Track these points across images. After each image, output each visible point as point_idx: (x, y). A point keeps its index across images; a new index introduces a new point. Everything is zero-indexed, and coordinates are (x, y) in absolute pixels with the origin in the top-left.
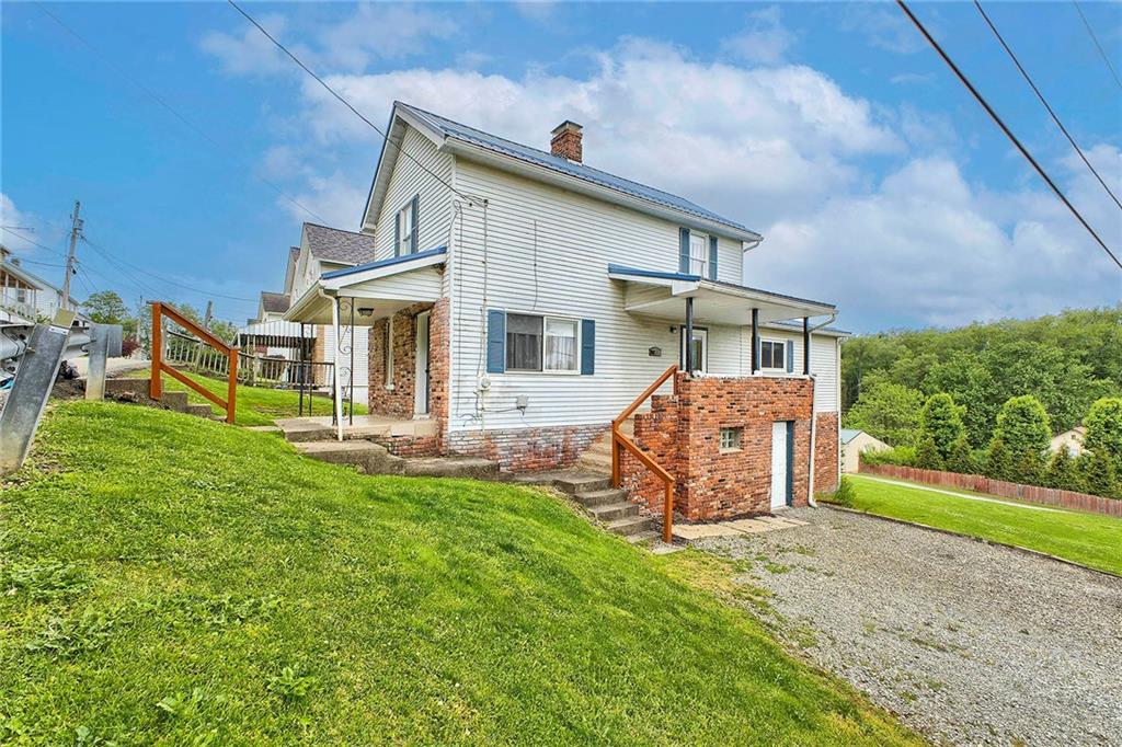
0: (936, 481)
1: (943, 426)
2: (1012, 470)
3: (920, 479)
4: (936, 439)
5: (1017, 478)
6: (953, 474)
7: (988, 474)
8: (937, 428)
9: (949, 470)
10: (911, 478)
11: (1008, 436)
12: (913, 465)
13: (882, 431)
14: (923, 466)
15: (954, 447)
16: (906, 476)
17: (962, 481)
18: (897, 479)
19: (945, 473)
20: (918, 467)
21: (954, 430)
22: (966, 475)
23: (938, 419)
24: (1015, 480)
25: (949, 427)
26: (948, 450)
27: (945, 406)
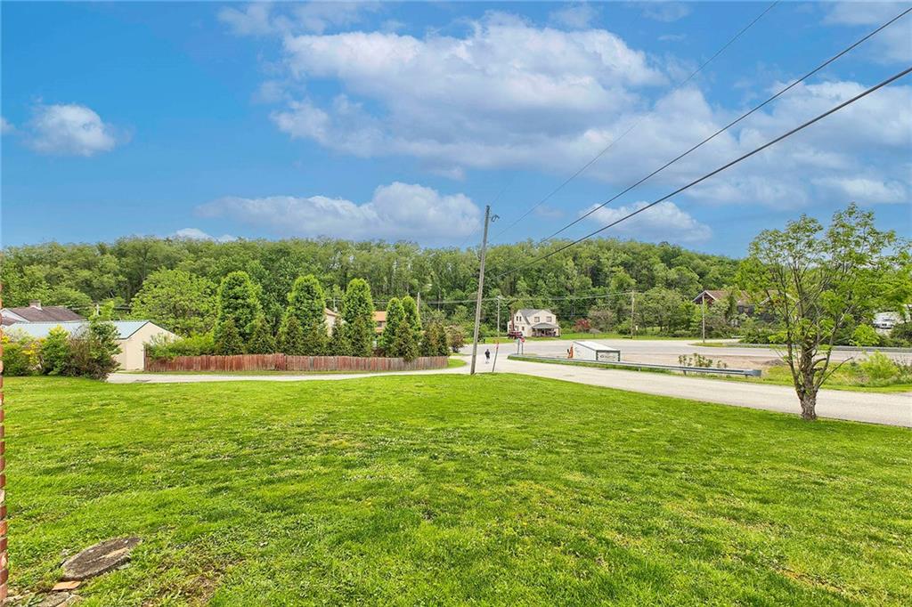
0: (239, 367)
1: (243, 306)
2: (304, 344)
3: (222, 367)
4: (237, 320)
5: (308, 351)
6: (255, 356)
7: (285, 351)
8: (236, 309)
9: (250, 352)
10: (212, 368)
11: (299, 312)
12: (212, 352)
13: (171, 321)
14: (224, 351)
15: (253, 327)
16: (206, 367)
17: (263, 362)
18: (197, 372)
19: (247, 357)
20: (219, 354)
21: (252, 309)
22: (267, 355)
23: (237, 298)
24: (306, 353)
25: (248, 307)
26: (248, 331)
27: (243, 285)
